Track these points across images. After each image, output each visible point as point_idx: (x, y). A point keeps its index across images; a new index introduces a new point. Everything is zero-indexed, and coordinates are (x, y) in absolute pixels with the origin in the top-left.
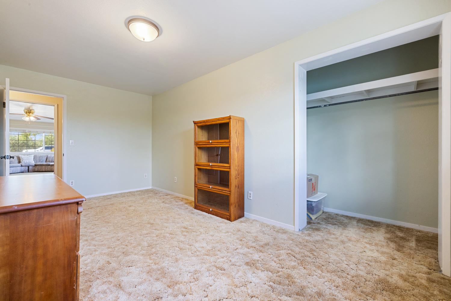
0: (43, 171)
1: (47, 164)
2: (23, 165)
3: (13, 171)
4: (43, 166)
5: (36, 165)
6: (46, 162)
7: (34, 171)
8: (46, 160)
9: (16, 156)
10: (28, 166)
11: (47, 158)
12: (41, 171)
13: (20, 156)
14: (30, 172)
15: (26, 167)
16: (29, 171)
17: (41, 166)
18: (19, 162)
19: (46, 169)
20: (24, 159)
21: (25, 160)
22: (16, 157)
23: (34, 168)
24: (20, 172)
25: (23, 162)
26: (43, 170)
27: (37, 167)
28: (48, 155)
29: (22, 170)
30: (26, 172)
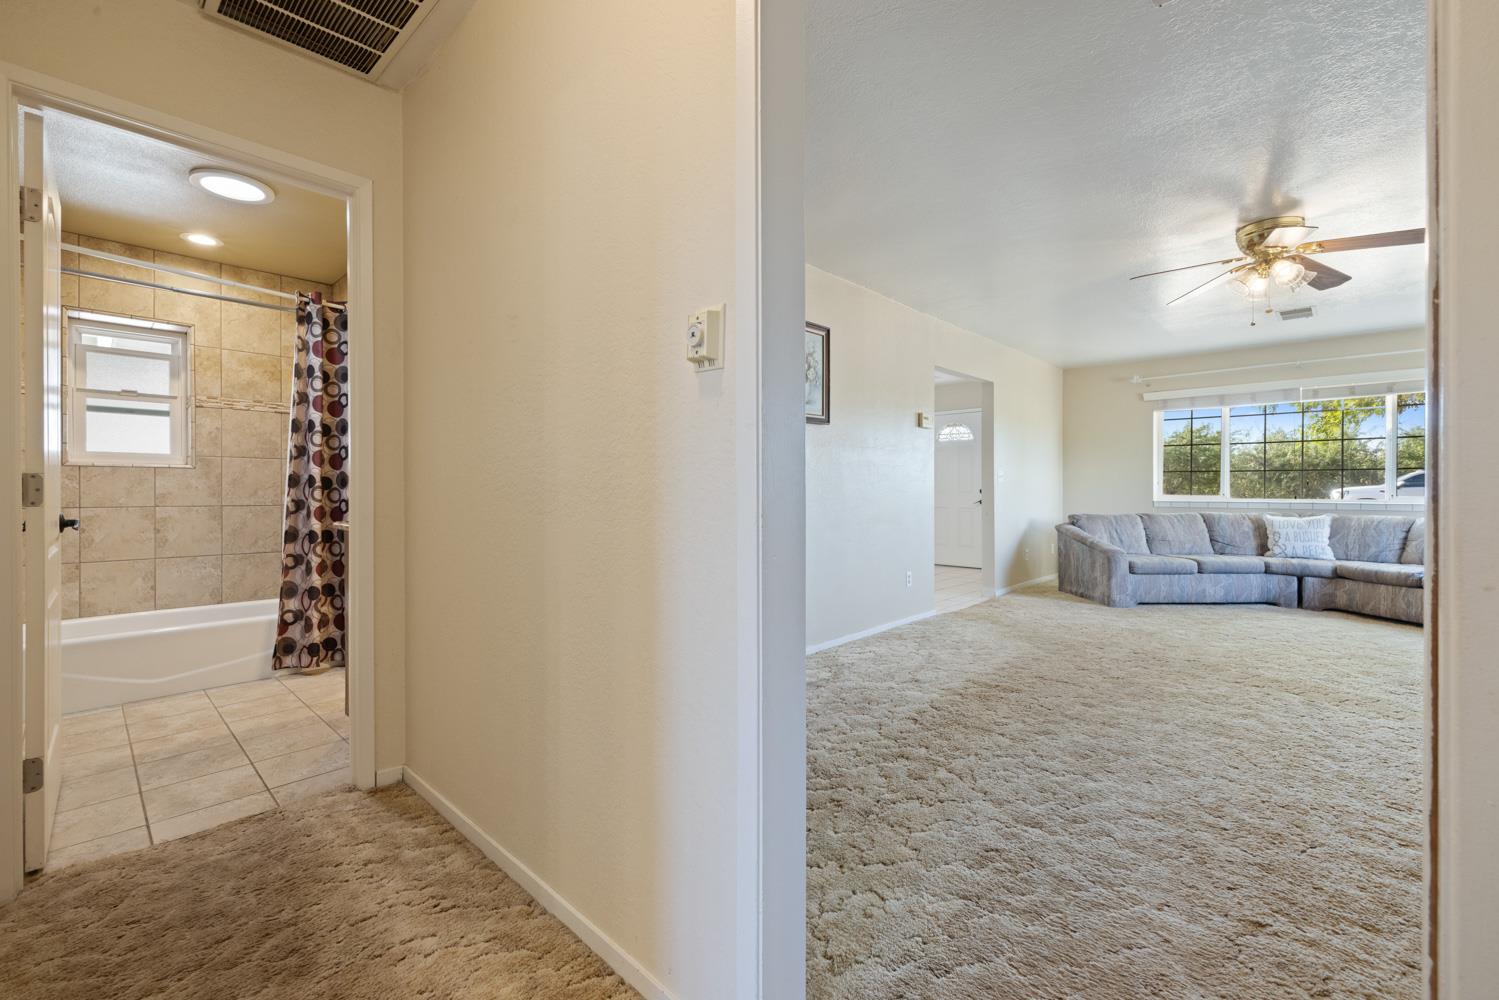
0: (1383, 614)
1: (1408, 576)
2: (1274, 569)
3: (1226, 594)
4: (1383, 587)
5: (1338, 575)
6: (1400, 561)
7: (1330, 608)
8: (1403, 549)
9: (1250, 519)
10: (1298, 572)
11: (1406, 538)
12: (1367, 610)
13: (1268, 517)
14: (1306, 608)
15: (1289, 578)
16: (1305, 604)
17: (1370, 586)
18: (1263, 550)
19: (1402, 605)
20: (1283, 532)
21: (1287, 539)
22: (1251, 525)
23: (1329, 588)
24: (1258, 600)
25: (1277, 550)
26: (1383, 611)
27: (1348, 584)
28: (1412, 518)
29: (1269, 591)
30: (1288, 606)
